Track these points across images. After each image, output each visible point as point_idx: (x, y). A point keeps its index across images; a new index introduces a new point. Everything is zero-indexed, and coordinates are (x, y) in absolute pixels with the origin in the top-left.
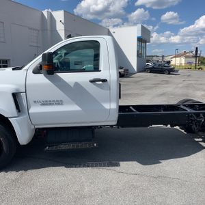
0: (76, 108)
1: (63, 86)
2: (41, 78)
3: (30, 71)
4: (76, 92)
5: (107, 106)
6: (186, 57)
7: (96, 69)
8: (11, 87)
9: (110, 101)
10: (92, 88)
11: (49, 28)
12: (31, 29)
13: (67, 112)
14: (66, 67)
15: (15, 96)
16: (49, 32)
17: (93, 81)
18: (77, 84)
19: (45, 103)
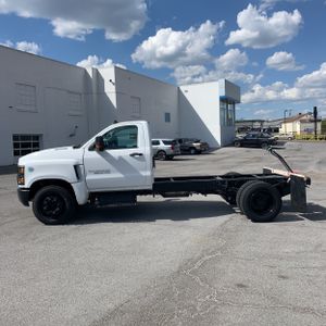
0: (119, 175)
1: (110, 159)
2: (94, 154)
3: (86, 150)
4: (120, 164)
5: (143, 174)
6: (302, 122)
7: (136, 147)
8: (73, 161)
9: (145, 169)
10: (132, 161)
11: (94, 90)
12: (71, 92)
13: (113, 179)
14: (114, 144)
15: (76, 167)
16: (95, 96)
17: (132, 155)
18: (121, 158)
19: (97, 173)
